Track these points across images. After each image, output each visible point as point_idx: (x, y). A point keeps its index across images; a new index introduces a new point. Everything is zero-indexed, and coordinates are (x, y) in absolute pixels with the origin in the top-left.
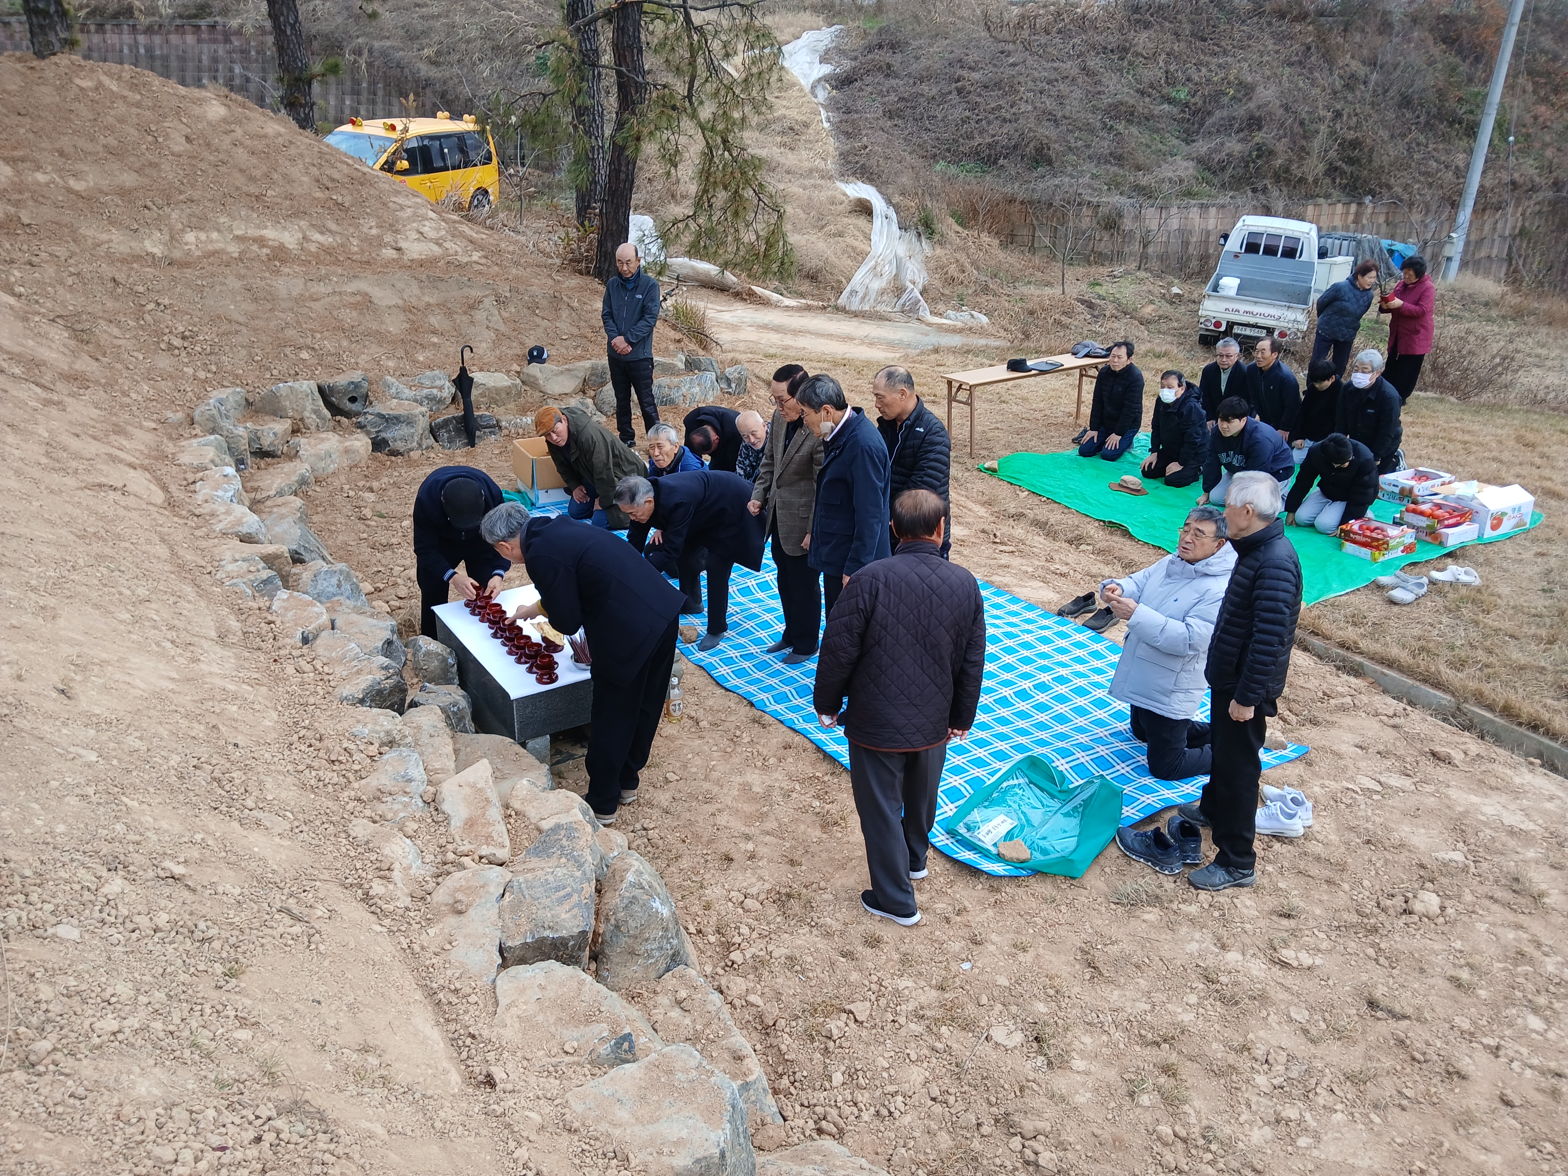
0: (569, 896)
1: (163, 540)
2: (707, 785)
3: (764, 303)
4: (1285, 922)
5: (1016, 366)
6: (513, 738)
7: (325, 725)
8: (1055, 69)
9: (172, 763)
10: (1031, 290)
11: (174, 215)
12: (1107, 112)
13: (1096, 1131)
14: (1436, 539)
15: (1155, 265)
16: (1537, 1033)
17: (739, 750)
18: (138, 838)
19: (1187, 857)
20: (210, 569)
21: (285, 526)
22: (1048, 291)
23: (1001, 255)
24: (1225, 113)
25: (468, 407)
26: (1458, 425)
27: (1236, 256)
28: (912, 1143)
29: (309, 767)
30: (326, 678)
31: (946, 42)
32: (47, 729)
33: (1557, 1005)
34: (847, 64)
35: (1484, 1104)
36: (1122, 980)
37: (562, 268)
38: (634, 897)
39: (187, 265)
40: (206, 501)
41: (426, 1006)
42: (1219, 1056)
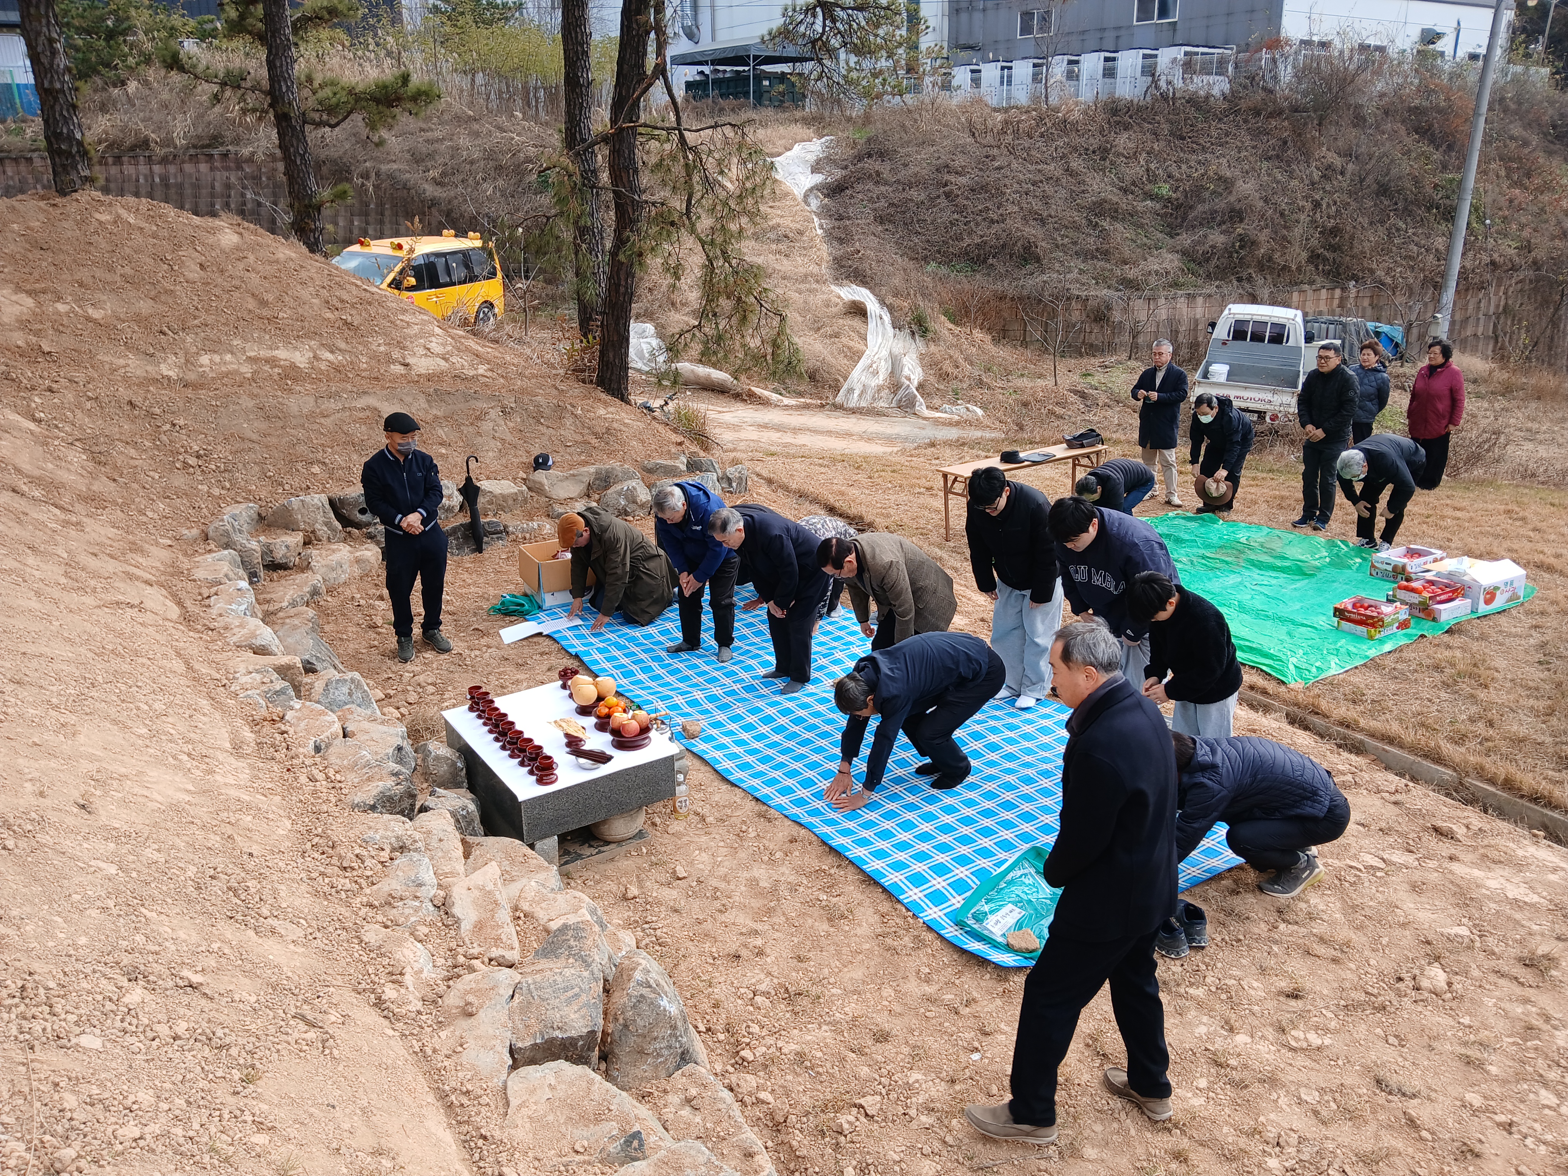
0: (577, 996)
1: (179, 655)
2: (714, 882)
3: (764, 402)
4: (1293, 1003)
5: (1010, 457)
6: (522, 840)
7: (337, 832)
8: (1040, 171)
9: (189, 874)
10: (1024, 383)
11: (189, 340)
12: (1091, 209)
14: (1429, 615)
17: (746, 844)
18: (157, 948)
19: (1193, 940)
20: (224, 681)
21: (298, 637)
22: (1040, 382)
23: (994, 350)
24: (1207, 207)
25: (474, 515)
27: (1224, 344)
29: (322, 874)
30: (338, 785)
31: (931, 149)
32: (68, 844)
34: (838, 173)
37: (566, 377)
38: (642, 996)
39: (202, 386)
40: (221, 615)
41: (438, 1108)
42: (1230, 1140)
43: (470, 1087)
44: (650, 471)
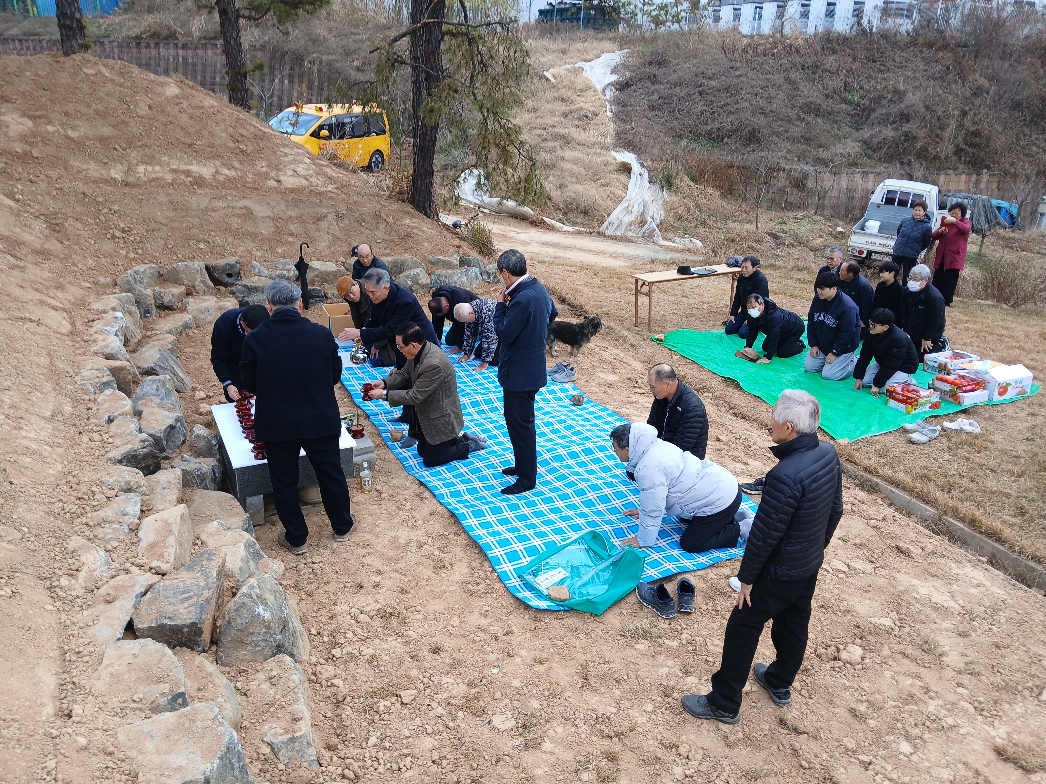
0: (191, 597)
1: (49, 354)
2: (368, 536)
3: (551, 228)
5: (684, 270)
6: (236, 495)
7: (87, 475)
8: (768, 79)
10: (737, 226)
11: (133, 155)
12: (801, 108)
14: (956, 400)
15: (828, 212)
17: (400, 514)
19: (682, 607)
20: (72, 373)
21: (152, 352)
22: (748, 226)
23: (719, 202)
24: (884, 111)
26: (1000, 323)
27: (879, 207)
29: (60, 500)
31: (695, 61)
34: (628, 74)
36: (603, 690)
37: (390, 197)
38: (243, 603)
39: (136, 186)
40: (96, 333)
41: (55, 661)
42: (651, 750)
43: (81, 649)
44: (433, 263)
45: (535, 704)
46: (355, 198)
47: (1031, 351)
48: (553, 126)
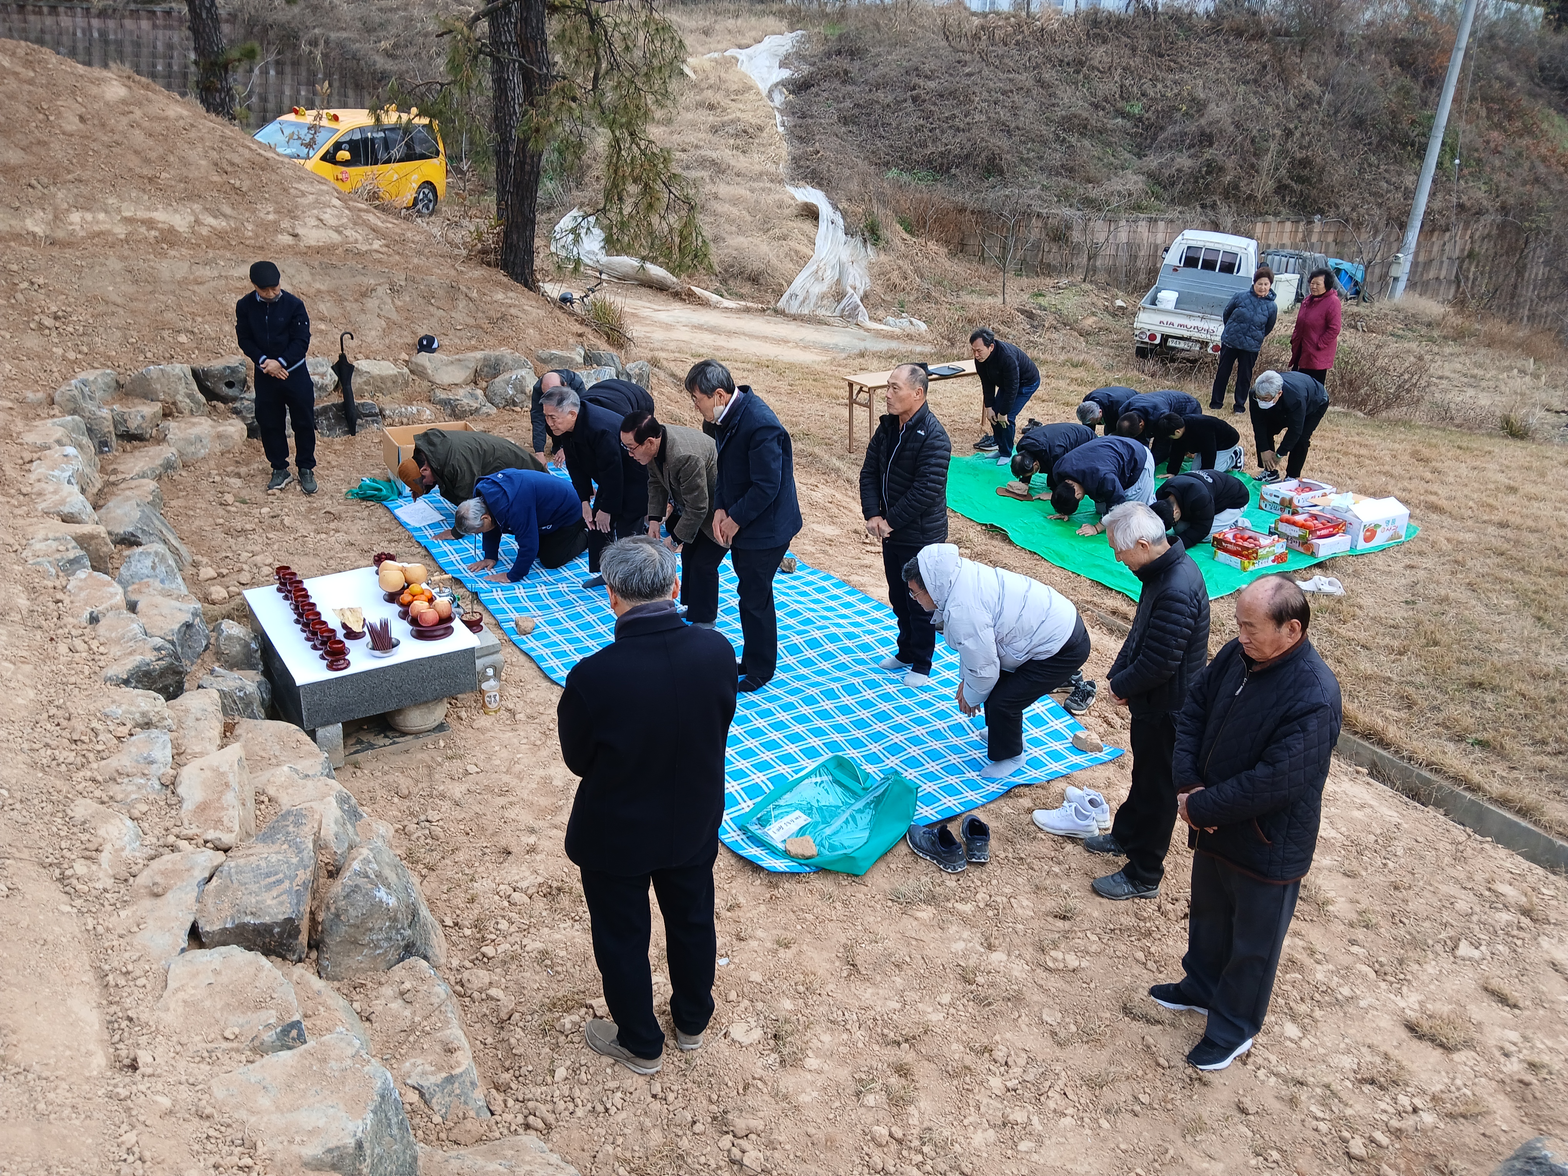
0: (280, 882)
2: (506, 778)
3: (704, 303)
4: (1060, 924)
6: (300, 725)
7: (79, 705)
8: (1011, 80)
10: (974, 299)
11: (60, 195)
12: (1060, 124)
13: (812, 1131)
14: (1308, 549)
15: (1101, 277)
16: (1291, 1040)
17: (549, 743)
19: (973, 856)
20: (16, 547)
21: (126, 508)
22: (990, 300)
23: (947, 264)
24: (1177, 129)
25: (349, 396)
26: (1356, 439)
27: (1175, 270)
28: (620, 1140)
29: (47, 745)
30: (98, 657)
31: (903, 51)
33: (1318, 1013)
34: (806, 69)
35: (1218, 1111)
36: (878, 978)
37: (469, 258)
38: (357, 885)
39: (69, 244)
40: (39, 481)
41: (92, 987)
42: (957, 1057)
43: (130, 968)
44: (544, 361)
45: (787, 1004)
46: (416, 261)
47: (1401, 478)
48: (697, 147)
